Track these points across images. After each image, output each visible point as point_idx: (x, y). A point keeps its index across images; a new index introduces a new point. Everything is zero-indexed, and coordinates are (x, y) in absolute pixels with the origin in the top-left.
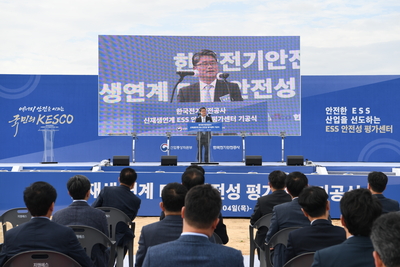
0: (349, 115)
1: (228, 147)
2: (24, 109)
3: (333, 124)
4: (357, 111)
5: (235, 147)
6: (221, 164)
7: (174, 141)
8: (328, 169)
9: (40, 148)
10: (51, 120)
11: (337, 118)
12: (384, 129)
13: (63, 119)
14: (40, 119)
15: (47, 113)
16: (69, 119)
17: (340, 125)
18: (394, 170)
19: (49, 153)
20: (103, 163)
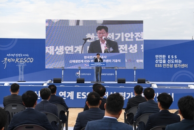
0: (167, 59)
1: (108, 74)
2: (9, 55)
3: (159, 63)
4: (171, 57)
5: (112, 74)
6: (105, 82)
7: (83, 71)
8: (157, 85)
9: (17, 74)
10: (23, 61)
11: (161, 60)
12: (184, 66)
13: (28, 60)
14: (17, 60)
15: (21, 57)
16: (31, 60)
17: (162, 64)
18: (189, 86)
19: (21, 76)
20: (48, 82)
